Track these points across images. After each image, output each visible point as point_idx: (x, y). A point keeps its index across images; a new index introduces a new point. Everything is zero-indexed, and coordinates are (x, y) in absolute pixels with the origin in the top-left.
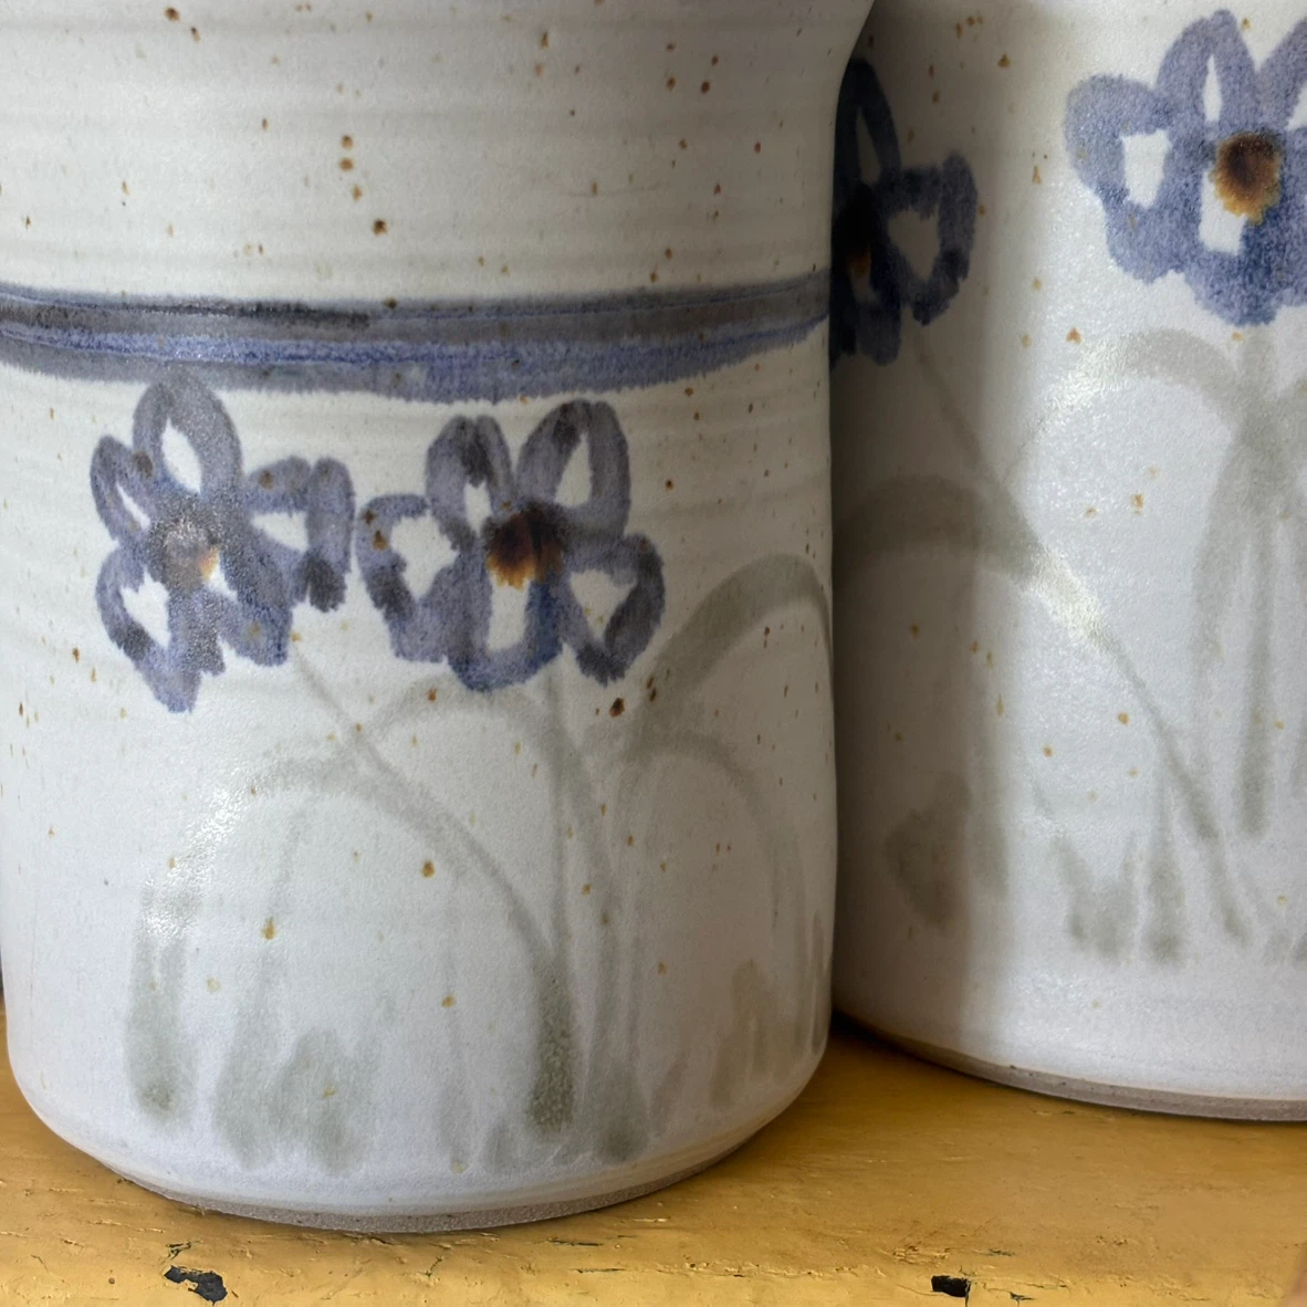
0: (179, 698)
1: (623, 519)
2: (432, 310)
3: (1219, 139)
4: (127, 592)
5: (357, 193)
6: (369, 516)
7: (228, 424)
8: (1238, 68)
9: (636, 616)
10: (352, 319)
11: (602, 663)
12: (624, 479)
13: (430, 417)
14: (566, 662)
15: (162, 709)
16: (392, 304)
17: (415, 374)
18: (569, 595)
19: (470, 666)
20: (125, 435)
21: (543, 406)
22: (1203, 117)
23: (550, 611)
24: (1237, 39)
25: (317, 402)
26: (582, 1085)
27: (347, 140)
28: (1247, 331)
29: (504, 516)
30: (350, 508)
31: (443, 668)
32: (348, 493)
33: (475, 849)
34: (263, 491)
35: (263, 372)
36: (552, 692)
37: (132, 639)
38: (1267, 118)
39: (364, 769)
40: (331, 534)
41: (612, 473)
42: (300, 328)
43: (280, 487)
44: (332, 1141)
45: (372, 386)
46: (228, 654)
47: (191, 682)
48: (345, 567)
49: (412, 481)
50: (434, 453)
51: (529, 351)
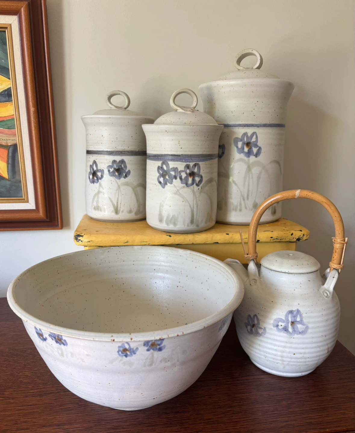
0: (164, 187)
1: (200, 173)
2: (185, 155)
3: (246, 142)
4: (160, 179)
5: (180, 145)
6: (179, 172)
7: (169, 164)
8: (247, 136)
9: (201, 181)
10: (179, 156)
11: (198, 185)
12: (200, 170)
13: (185, 164)
14: (195, 185)
15: (162, 188)
16: (182, 155)
17: (184, 160)
18: (195, 179)
19: (187, 184)
20: (160, 165)
21: (194, 163)
23: (193, 180)
24: (247, 134)
25: (176, 163)
26: (195, 220)
27: (179, 141)
28: (248, 158)
29: (190, 172)
30: (178, 171)
31: (185, 185)
32: (178, 170)
33: (187, 200)
34: (171, 170)
35: (172, 160)
36: (194, 187)
37: (160, 183)
38: (250, 141)
39: (178, 193)
40: (176, 173)
41: (199, 169)
42: (175, 156)
43: (172, 170)
44: (175, 224)
45: (180, 161)
46: (168, 183)
47: (165, 186)
48: (177, 176)
49: (183, 169)
50: (185, 167)
51: (193, 159)
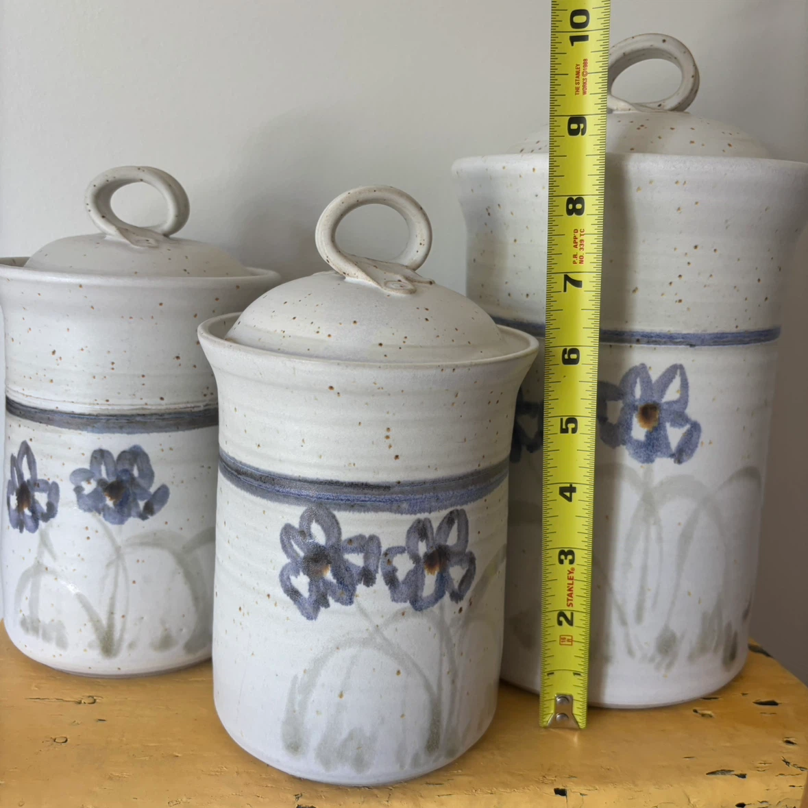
0: (311, 615)
1: (466, 547)
2: (412, 484)
3: (640, 404)
4: (293, 578)
5: (390, 446)
6: (386, 554)
7: (338, 523)
8: (647, 382)
9: (467, 579)
10: (385, 488)
11: (456, 597)
12: (467, 533)
13: (408, 520)
14: (447, 597)
15: (303, 619)
16: (399, 483)
17: (405, 505)
18: (449, 575)
19: (417, 603)
20: (296, 523)
21: (445, 513)
22: (634, 397)
23: (443, 581)
24: (647, 373)
25: (370, 516)
26: (442, 737)
27: (388, 429)
28: (645, 465)
29: (431, 551)
30: (380, 552)
31: (408, 604)
32: (379, 547)
33: (415, 665)
34: (349, 546)
35: (352, 506)
36: (442, 608)
37: (293, 593)
38: (655, 398)
39: (379, 640)
40: (372, 561)
41: (463, 533)
42: (366, 491)
43: (355, 545)
44: (359, 763)
45: (390, 510)
46: (331, 600)
47: (317, 610)
48: (376, 571)
49: (402, 542)
50: (409, 532)
51: (442, 495)
